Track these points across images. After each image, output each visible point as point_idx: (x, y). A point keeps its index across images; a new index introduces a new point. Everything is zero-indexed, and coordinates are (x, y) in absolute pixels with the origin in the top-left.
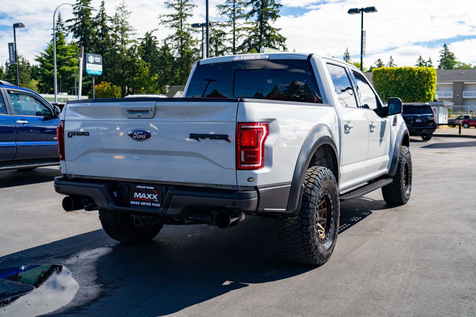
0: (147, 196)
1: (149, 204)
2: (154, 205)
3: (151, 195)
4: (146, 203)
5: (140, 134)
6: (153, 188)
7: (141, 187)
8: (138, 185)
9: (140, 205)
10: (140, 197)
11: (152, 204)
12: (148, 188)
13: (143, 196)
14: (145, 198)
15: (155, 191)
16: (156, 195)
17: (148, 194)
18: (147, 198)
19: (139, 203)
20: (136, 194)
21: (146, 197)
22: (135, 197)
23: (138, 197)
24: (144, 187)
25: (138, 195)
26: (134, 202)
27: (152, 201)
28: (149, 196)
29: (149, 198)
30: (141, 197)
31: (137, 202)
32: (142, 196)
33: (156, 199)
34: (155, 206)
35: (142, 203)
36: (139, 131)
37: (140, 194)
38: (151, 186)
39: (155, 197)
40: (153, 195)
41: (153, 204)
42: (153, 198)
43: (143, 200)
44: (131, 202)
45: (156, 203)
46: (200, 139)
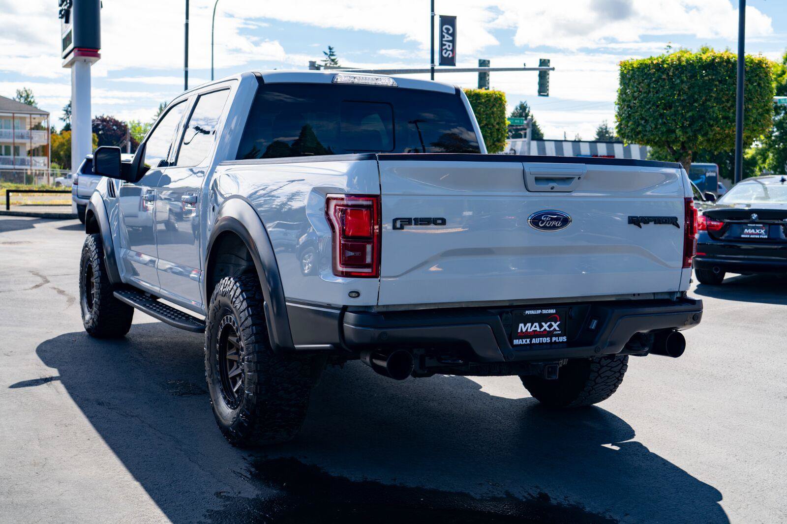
0: (541, 326)
1: (546, 340)
2: (555, 341)
3: (549, 323)
4: (541, 339)
5: (552, 219)
6: (553, 311)
7: (532, 312)
8: (528, 310)
9: (531, 345)
10: (529, 330)
11: (551, 339)
12: (545, 312)
13: (536, 327)
14: (538, 330)
15: (556, 316)
16: (558, 323)
17: (543, 324)
18: (542, 330)
19: (528, 340)
20: (521, 325)
21: (540, 328)
22: (519, 331)
23: (524, 330)
24: (539, 312)
25: (525, 327)
26: (521, 340)
27: (550, 334)
28: (545, 326)
29: (545, 329)
30: (531, 330)
31: (524, 341)
32: (533, 328)
33: (557, 329)
34: (557, 341)
35: (534, 341)
36: (550, 215)
37: (529, 325)
38: (551, 309)
39: (555, 326)
40: (553, 323)
41: (554, 339)
42: (552, 329)
43: (535, 334)
44: (515, 341)
45: (558, 336)
46: (642, 224)
